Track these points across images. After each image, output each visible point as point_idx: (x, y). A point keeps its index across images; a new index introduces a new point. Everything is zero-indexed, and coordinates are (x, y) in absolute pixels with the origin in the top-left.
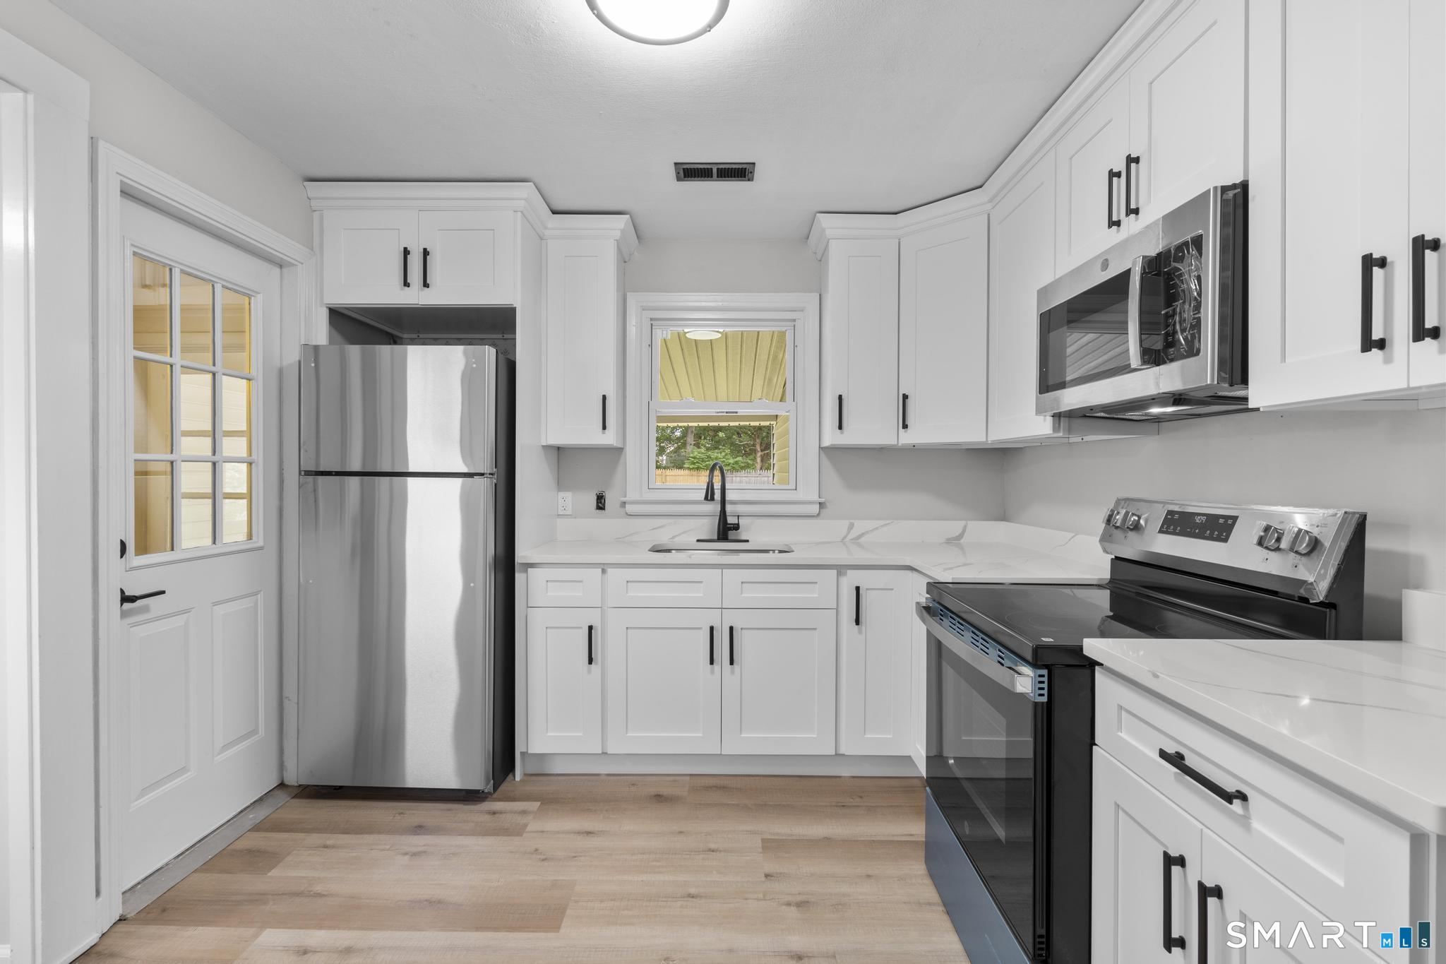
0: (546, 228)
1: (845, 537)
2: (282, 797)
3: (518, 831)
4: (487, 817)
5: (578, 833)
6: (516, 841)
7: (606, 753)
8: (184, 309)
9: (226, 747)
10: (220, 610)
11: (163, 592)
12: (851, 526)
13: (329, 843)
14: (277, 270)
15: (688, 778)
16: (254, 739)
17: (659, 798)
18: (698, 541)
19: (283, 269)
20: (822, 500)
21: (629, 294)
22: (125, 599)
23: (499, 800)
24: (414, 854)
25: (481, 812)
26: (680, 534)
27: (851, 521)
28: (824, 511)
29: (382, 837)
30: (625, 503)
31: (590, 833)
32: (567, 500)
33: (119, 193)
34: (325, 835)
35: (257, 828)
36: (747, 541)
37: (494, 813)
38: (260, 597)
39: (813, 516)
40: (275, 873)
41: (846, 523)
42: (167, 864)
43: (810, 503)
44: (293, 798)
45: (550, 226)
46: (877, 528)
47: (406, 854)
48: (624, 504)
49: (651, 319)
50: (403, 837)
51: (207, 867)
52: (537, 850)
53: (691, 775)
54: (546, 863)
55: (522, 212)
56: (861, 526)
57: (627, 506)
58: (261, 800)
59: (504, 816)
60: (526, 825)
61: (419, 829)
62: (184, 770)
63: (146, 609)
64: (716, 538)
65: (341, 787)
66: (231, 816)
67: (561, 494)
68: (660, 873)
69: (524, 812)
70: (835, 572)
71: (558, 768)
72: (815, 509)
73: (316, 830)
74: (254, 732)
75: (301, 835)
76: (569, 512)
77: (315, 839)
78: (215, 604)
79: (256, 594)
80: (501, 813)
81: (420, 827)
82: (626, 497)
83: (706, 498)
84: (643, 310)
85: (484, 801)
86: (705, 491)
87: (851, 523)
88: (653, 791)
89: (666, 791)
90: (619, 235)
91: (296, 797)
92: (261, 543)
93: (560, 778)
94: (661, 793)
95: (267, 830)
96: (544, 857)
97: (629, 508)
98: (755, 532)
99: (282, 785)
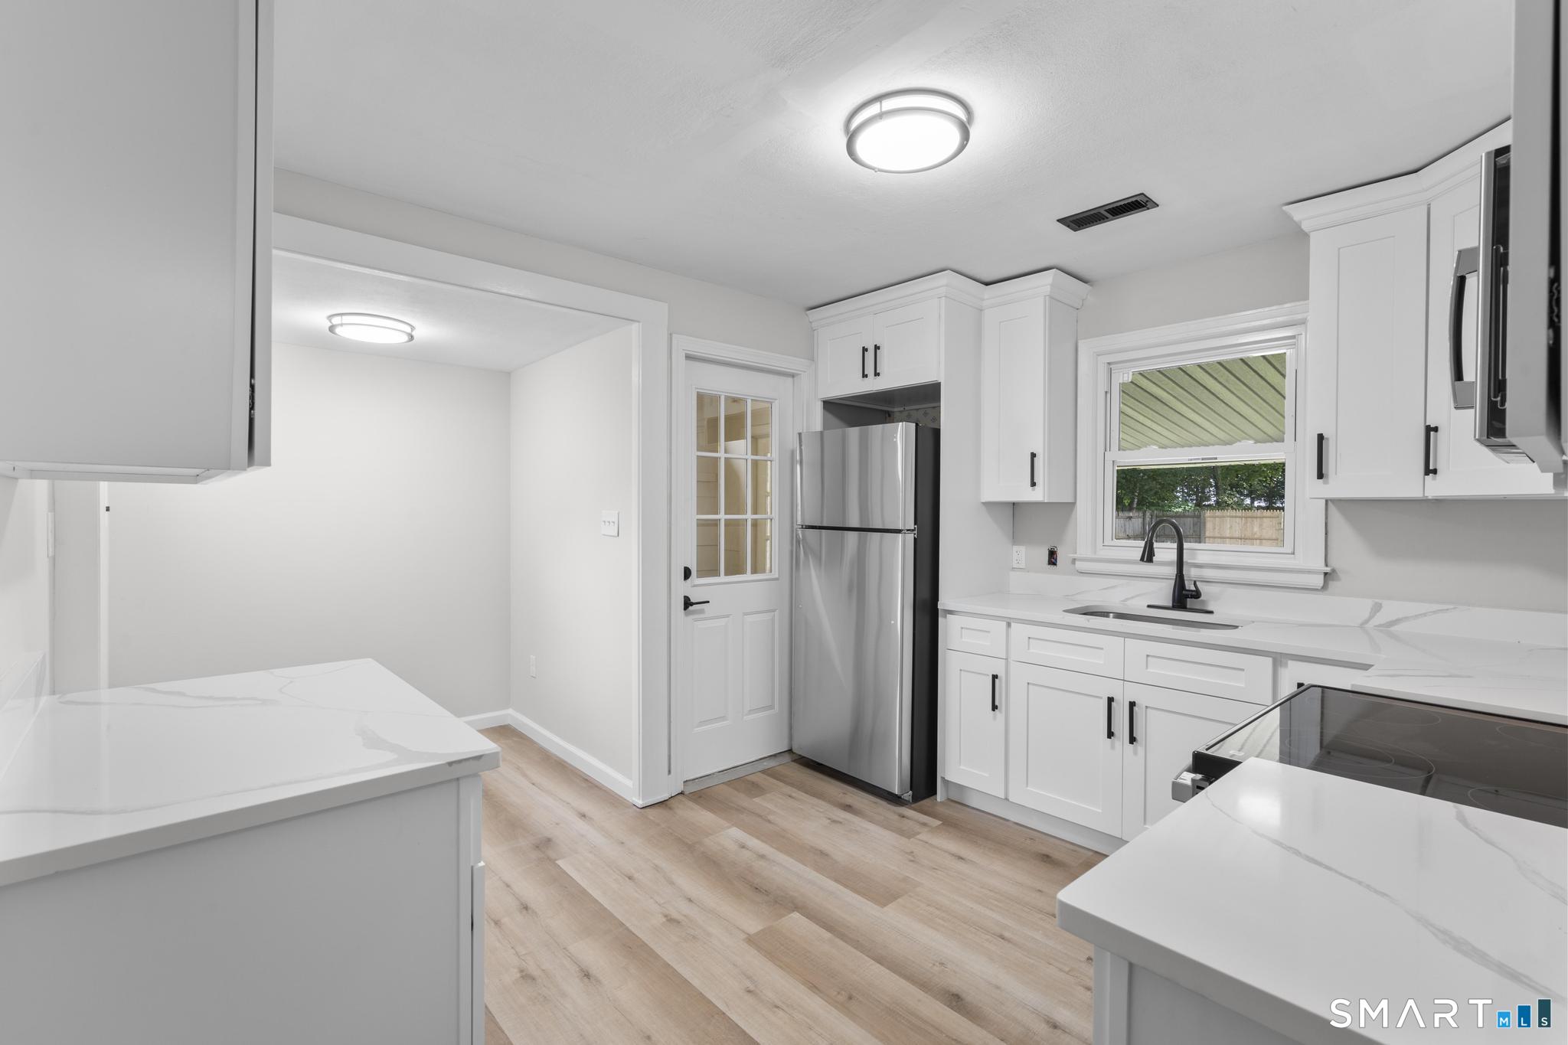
0: (983, 300)
1: (1367, 621)
2: (787, 758)
3: (908, 835)
4: (896, 817)
5: (953, 855)
6: (904, 840)
7: (1008, 800)
8: (728, 418)
9: (751, 712)
10: (749, 619)
11: (708, 602)
12: (1377, 608)
13: (794, 795)
14: (790, 380)
15: (1091, 853)
16: (771, 712)
17: (1046, 858)
18: (1149, 606)
19: (795, 378)
20: (1328, 570)
21: (1081, 344)
22: (688, 603)
23: (915, 810)
24: (834, 821)
25: (895, 812)
26: (1132, 598)
27: (1377, 600)
28: (1331, 584)
29: (823, 803)
30: (1075, 559)
31: (962, 858)
32: (1020, 554)
33: (684, 358)
34: (794, 789)
35: (763, 772)
36: (1211, 612)
37: (903, 817)
38: (777, 613)
39: (1317, 590)
40: (757, 800)
41: (1367, 604)
42: (713, 774)
43: (1309, 572)
44: (792, 761)
45: (986, 297)
46: (1425, 615)
47: (829, 819)
48: (1074, 561)
49: (1109, 363)
50: (835, 809)
51: (729, 783)
52: (912, 852)
53: (1096, 852)
54: (911, 864)
55: (945, 297)
56: (1391, 610)
57: (1077, 562)
58: (775, 755)
59: (909, 821)
60: (919, 833)
61: (848, 808)
62: (723, 718)
63: (702, 611)
64: (1171, 605)
65: (822, 764)
66: (753, 759)
67: (1015, 548)
68: (991, 909)
69: (924, 824)
70: (1269, 661)
71: (974, 802)
72: (1319, 581)
73: (792, 785)
74: (771, 707)
75: (781, 784)
76: (1023, 566)
77: (788, 789)
78: (746, 614)
79: (774, 611)
80: (908, 818)
81: (849, 806)
82: (1076, 553)
83: (1142, 559)
84: (1099, 355)
85: (903, 806)
86: (1142, 549)
87: (1376, 603)
88: (1045, 850)
89: (1056, 855)
90: (1049, 289)
91: (794, 761)
92: (777, 576)
93: (974, 811)
94: (1051, 855)
95: (769, 775)
96: (912, 859)
97: (1079, 565)
98: (1222, 603)
99: (790, 751)
